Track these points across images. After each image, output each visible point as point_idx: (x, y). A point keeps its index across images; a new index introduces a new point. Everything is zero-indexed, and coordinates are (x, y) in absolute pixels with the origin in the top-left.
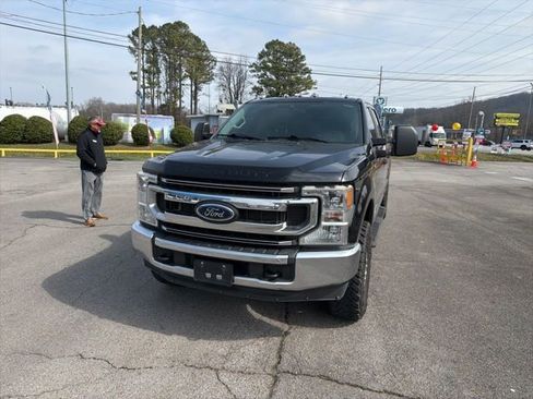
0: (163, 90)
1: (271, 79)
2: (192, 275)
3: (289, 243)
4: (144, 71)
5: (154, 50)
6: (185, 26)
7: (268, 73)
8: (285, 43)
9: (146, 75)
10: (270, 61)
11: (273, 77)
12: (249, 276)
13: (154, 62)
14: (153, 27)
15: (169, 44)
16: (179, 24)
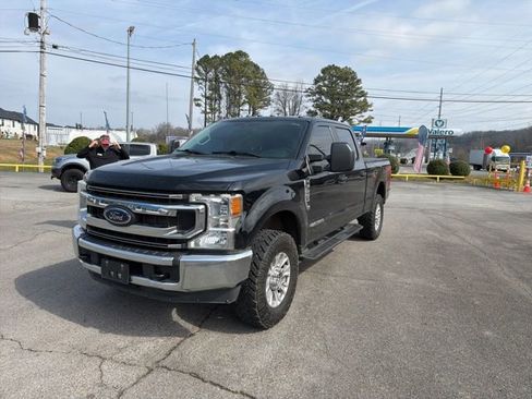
0: (223, 115)
1: (326, 103)
2: (100, 272)
3: (178, 246)
4: (207, 98)
5: (217, 79)
6: (245, 55)
7: (323, 98)
8: (342, 67)
9: (208, 101)
10: (325, 86)
11: (328, 101)
12: (143, 276)
13: (216, 90)
14: (216, 57)
15: (230, 73)
16: (240, 54)
